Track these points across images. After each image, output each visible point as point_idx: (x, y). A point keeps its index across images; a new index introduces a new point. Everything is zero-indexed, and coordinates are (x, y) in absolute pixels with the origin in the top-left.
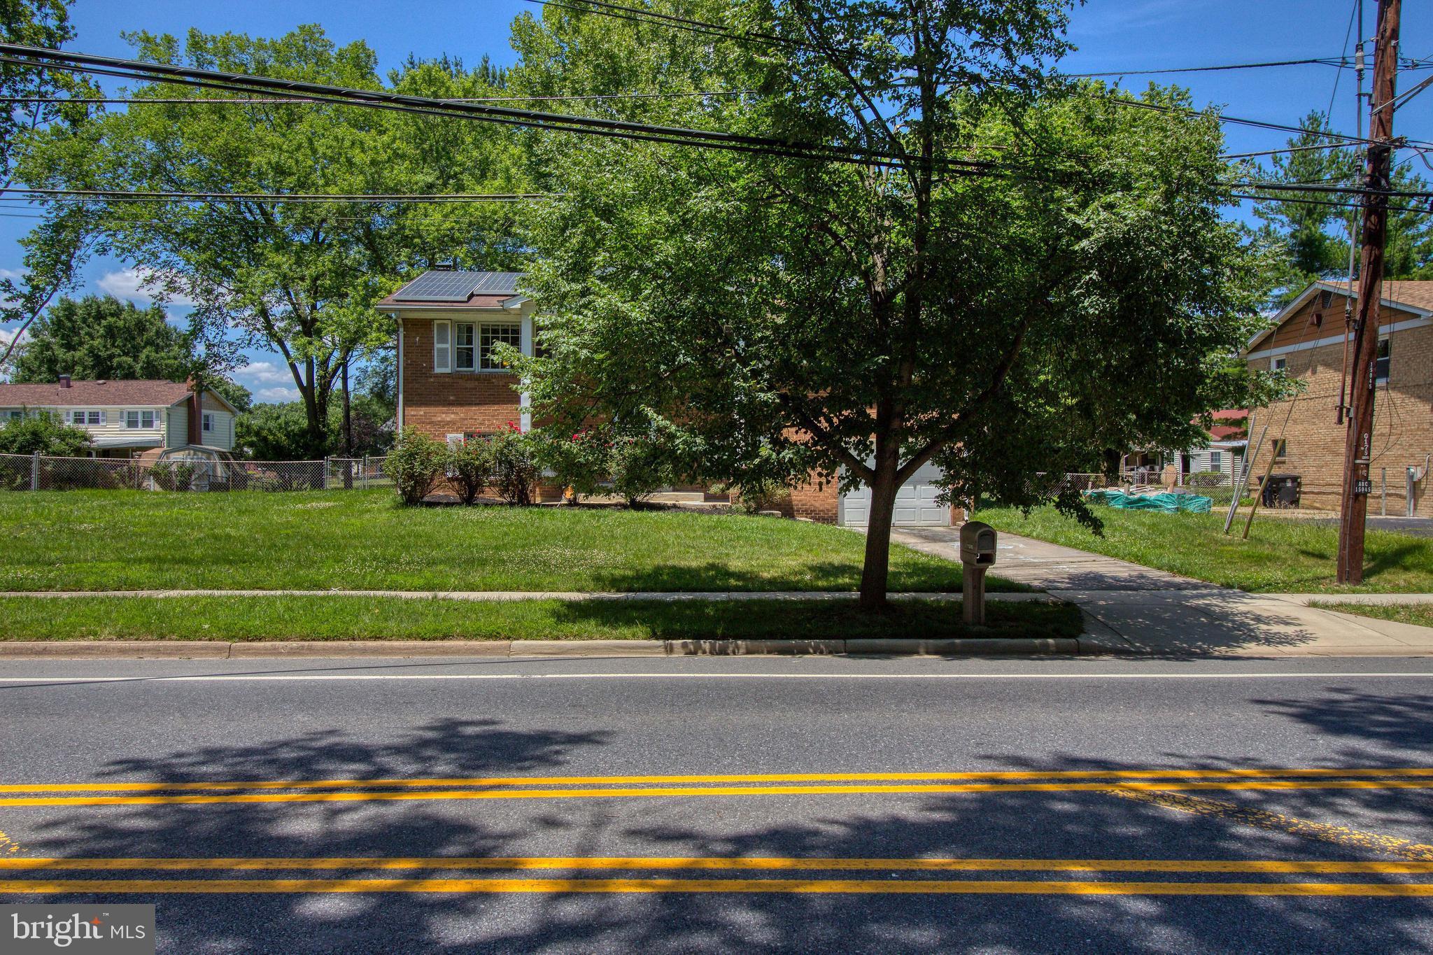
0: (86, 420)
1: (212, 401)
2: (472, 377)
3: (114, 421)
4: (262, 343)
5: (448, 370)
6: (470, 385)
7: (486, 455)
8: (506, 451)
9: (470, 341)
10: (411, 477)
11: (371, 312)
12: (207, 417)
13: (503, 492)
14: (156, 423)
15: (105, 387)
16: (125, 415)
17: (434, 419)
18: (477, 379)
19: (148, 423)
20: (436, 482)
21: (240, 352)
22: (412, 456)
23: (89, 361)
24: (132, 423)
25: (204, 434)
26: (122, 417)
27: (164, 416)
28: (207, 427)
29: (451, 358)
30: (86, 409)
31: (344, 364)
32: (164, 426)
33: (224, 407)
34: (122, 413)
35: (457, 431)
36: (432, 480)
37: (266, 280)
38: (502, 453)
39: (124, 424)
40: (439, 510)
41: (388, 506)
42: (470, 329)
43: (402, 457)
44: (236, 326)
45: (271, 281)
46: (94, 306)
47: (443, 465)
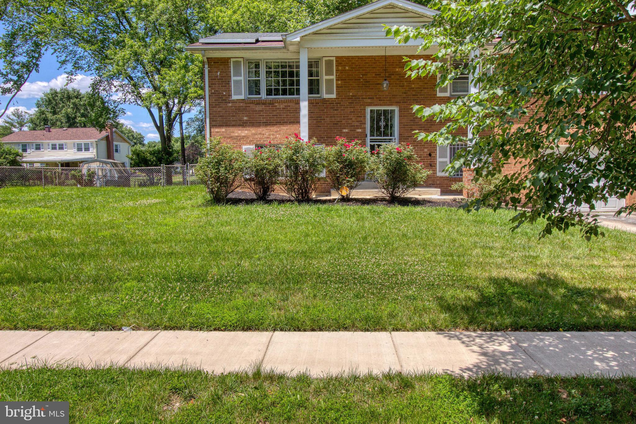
0: (58, 148)
1: (119, 138)
2: (260, 102)
3: (71, 149)
4: (132, 101)
5: (242, 97)
6: (258, 108)
7: (277, 161)
8: (294, 157)
9: (257, 73)
10: (218, 179)
11: (190, 74)
12: (117, 146)
13: (290, 190)
14: (91, 149)
15: (67, 132)
16: (76, 145)
17: (232, 134)
18: (264, 104)
19: (87, 149)
20: (236, 183)
21: (120, 106)
22: (219, 163)
23: (64, 120)
24: (79, 149)
25: (116, 154)
26: (74, 146)
27: (95, 146)
28: (117, 151)
29: (244, 88)
30: (57, 142)
31: (180, 113)
32: (95, 151)
33: (125, 140)
34: (74, 144)
35: (249, 143)
36: (233, 181)
37: (125, 55)
38: (291, 160)
39: (76, 150)
40: (241, 207)
41: (200, 203)
42: (257, 66)
43: (209, 163)
44: (117, 91)
45: (127, 56)
46: (66, 92)
47: (241, 170)
